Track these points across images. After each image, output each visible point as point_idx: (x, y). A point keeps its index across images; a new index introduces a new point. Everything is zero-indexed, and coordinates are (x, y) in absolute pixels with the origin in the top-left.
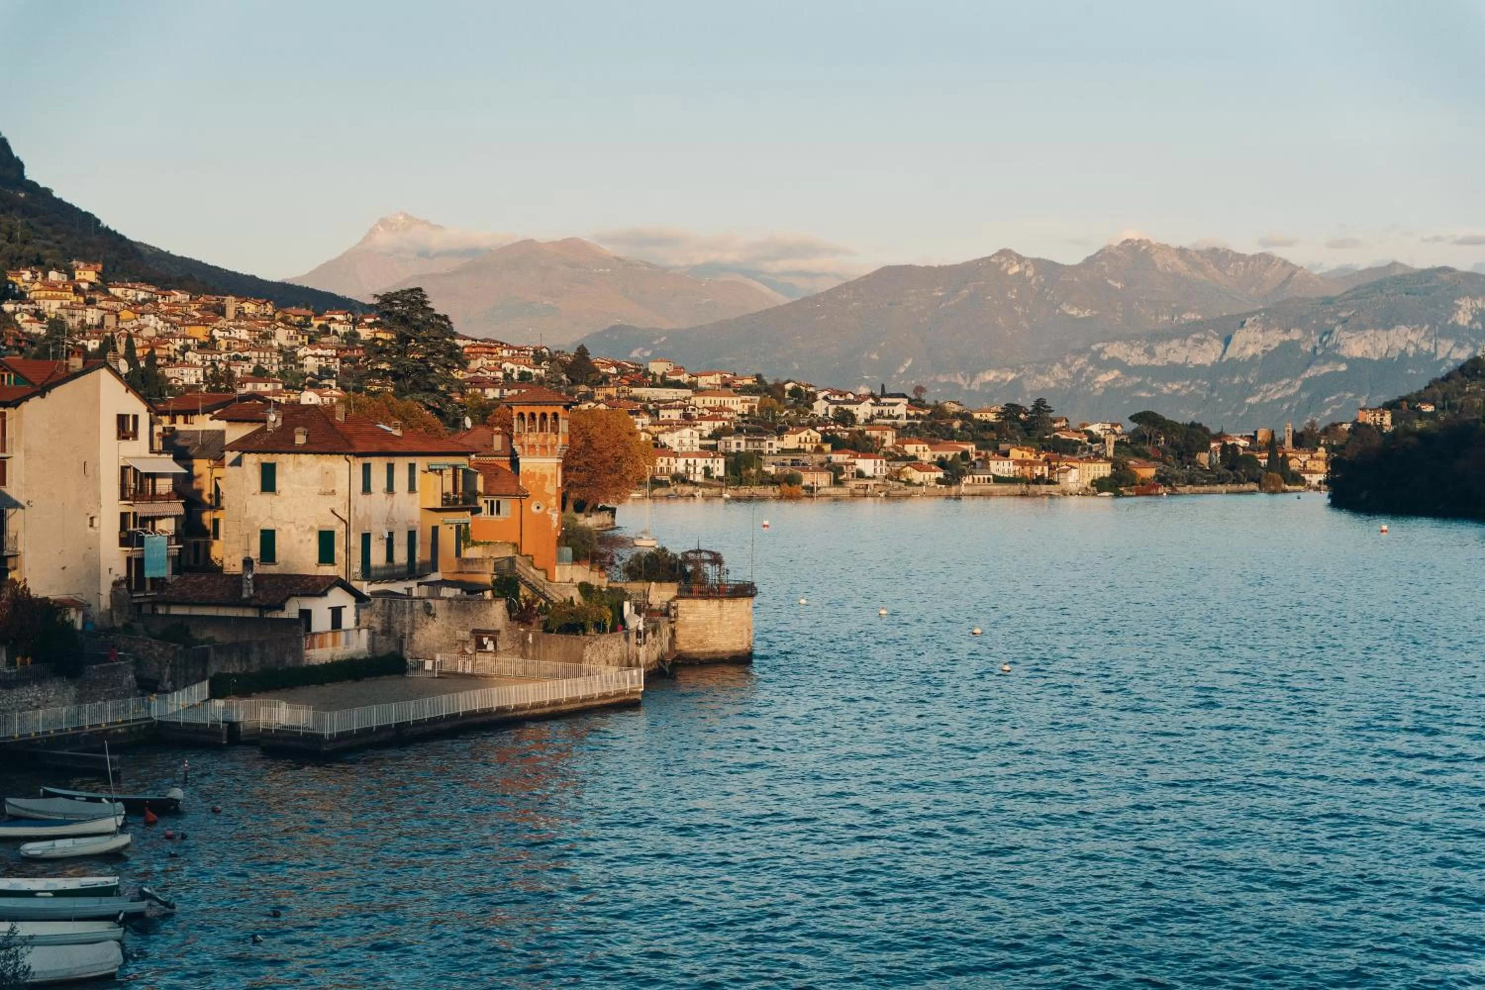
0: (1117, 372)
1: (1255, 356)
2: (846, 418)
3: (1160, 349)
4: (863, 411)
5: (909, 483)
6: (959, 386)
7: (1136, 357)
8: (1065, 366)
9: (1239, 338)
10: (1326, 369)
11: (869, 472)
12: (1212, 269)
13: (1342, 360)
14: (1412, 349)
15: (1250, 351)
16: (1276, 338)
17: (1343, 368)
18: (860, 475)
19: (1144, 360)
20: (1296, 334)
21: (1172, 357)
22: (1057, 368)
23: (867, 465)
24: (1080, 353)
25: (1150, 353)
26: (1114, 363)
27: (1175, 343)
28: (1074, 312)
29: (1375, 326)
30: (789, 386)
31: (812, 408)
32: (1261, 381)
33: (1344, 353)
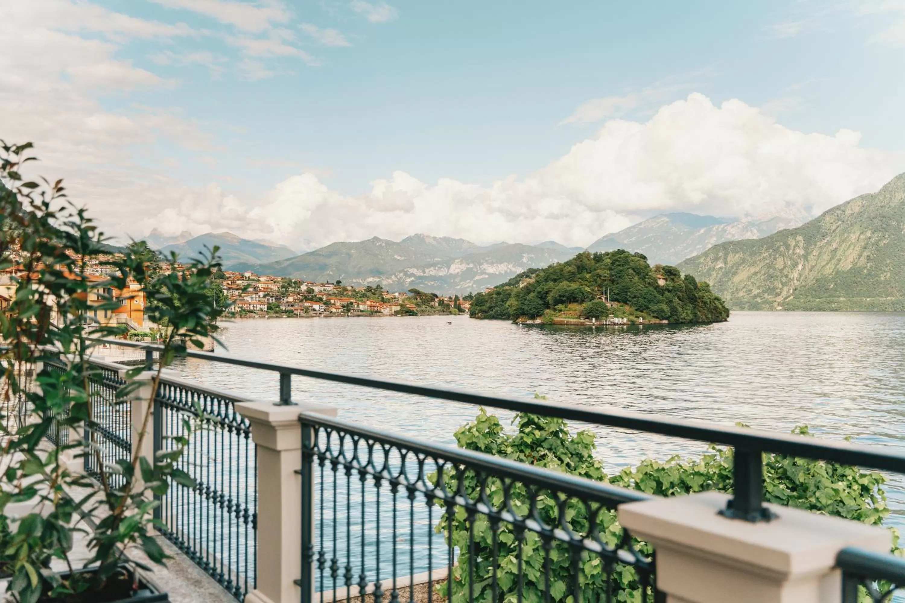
0: (413, 278)
1: (458, 273)
2: (310, 291)
3: (427, 271)
4: (316, 289)
5: (331, 312)
6: (360, 283)
7: (419, 273)
8: (396, 276)
9: (453, 267)
10: (481, 277)
11: (317, 309)
12: (444, 244)
13: (486, 274)
14: (509, 271)
15: (457, 271)
16: (464, 267)
17: (487, 276)
18: (315, 310)
19: (422, 274)
20: (471, 266)
21: (431, 273)
22: (393, 277)
23: (316, 307)
24: (400, 272)
25: (424, 272)
26: (413, 275)
27: (432, 268)
28: (399, 258)
29: (497, 263)
30: (293, 281)
31: (300, 287)
32: (461, 281)
33: (487, 271)
